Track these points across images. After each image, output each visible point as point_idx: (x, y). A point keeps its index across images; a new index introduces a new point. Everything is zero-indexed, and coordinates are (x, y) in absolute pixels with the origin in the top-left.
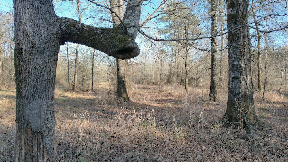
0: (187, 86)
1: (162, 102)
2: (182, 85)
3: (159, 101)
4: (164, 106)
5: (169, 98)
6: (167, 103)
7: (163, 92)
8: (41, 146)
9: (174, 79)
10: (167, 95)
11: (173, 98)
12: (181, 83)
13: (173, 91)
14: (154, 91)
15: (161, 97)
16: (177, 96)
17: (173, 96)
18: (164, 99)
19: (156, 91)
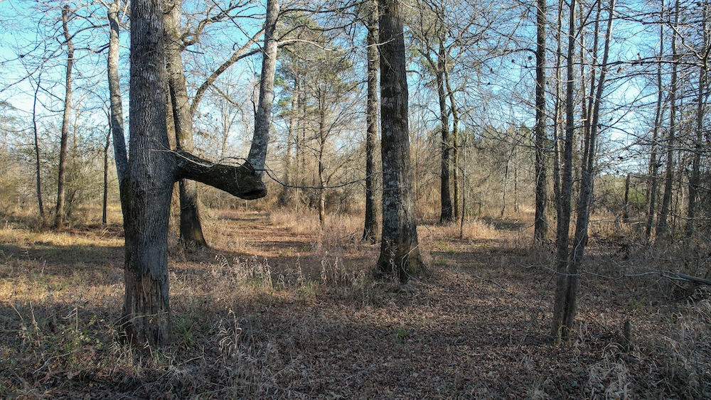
0: (323, 213)
1: (273, 248)
2: (313, 209)
3: (268, 246)
4: (278, 255)
5: (287, 239)
6: (283, 250)
7: (272, 227)
8: (160, 296)
9: (297, 195)
10: (281, 232)
11: (295, 239)
12: (311, 205)
13: (293, 224)
14: (251, 223)
15: (269, 238)
16: (302, 234)
17: (294, 235)
18: (276, 242)
19: (255, 225)
